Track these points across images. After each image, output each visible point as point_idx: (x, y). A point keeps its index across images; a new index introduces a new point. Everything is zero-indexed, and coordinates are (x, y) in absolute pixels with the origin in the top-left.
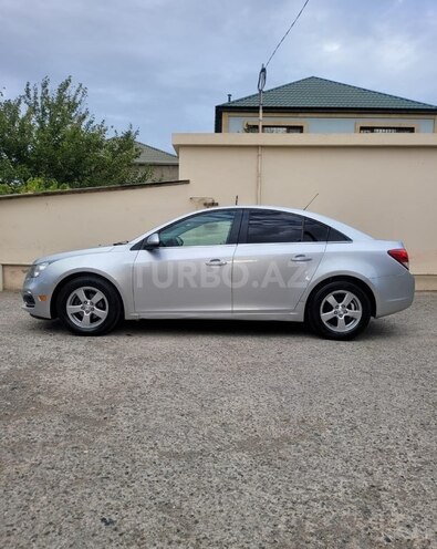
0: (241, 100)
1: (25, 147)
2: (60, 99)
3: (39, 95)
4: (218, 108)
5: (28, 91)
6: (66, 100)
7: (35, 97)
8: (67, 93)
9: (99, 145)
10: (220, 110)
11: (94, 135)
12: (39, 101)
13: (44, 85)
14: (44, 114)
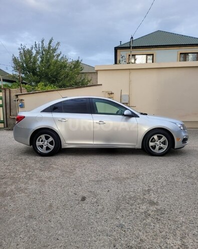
0: (126, 44)
1: (36, 69)
2: (49, 47)
3: (40, 46)
4: (115, 48)
5: (36, 45)
6: (52, 48)
7: (39, 48)
8: (51, 45)
9: (65, 66)
10: (116, 49)
11: (63, 63)
12: (40, 49)
13: (42, 42)
14: (43, 54)
